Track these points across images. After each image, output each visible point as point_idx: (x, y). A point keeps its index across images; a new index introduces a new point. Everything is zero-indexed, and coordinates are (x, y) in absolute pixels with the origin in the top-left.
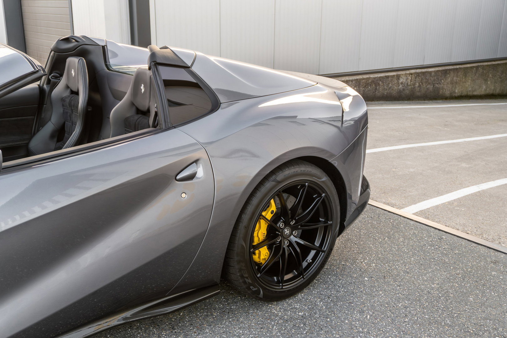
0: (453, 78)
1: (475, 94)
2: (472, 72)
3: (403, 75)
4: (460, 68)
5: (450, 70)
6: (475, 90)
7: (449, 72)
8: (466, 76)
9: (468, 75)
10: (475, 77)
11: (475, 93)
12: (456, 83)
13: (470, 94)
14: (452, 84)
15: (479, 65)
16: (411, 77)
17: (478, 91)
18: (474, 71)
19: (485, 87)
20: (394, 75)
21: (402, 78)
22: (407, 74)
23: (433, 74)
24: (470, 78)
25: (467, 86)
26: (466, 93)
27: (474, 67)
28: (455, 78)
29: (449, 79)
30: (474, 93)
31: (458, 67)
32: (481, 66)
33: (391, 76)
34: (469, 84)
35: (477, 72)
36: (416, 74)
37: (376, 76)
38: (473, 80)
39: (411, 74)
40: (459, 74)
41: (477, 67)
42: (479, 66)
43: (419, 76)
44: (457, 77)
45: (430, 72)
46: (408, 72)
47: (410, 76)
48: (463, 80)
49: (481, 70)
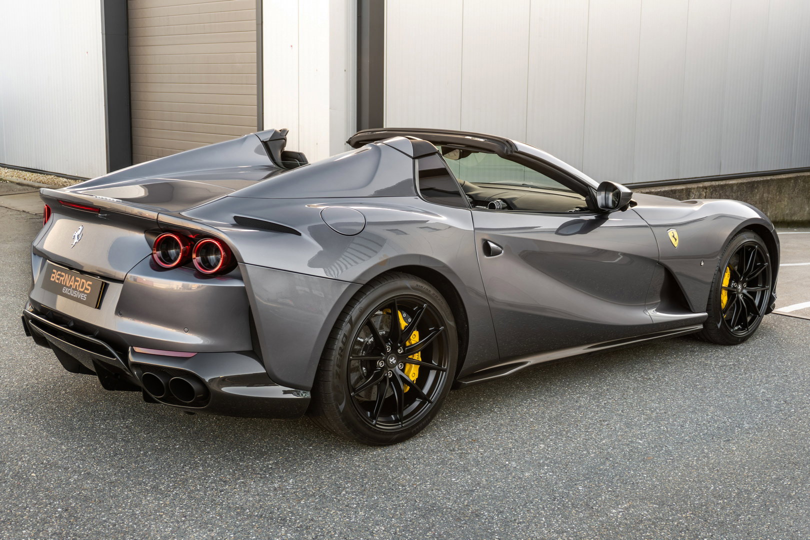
0: (763, 195)
1: (795, 220)
2: (789, 185)
3: (694, 188)
4: (771, 180)
5: (758, 182)
6: (794, 214)
7: (758, 186)
8: (780, 192)
9: (783, 191)
10: (794, 193)
11: (795, 218)
12: (768, 201)
13: (788, 218)
14: (762, 203)
15: (799, 175)
16: (706, 193)
17: (798, 215)
18: (791, 185)
19: (808, 209)
20: (683, 189)
21: (693, 193)
22: (700, 187)
23: (735, 188)
24: (787, 196)
25: (783, 206)
26: (782, 218)
27: (791, 178)
28: (765, 195)
29: (758, 195)
30: (793, 218)
31: (769, 178)
32: (800, 176)
33: (679, 190)
34: (786, 204)
35: (796, 185)
36: (712, 188)
37: (659, 190)
38: (791, 198)
39: (706, 188)
40: (771, 189)
41: (796, 178)
42: (798, 177)
43: (716, 191)
44: (769, 193)
45: (732, 185)
46: (701, 185)
47: (703, 191)
48: (776, 197)
49: (802, 183)
